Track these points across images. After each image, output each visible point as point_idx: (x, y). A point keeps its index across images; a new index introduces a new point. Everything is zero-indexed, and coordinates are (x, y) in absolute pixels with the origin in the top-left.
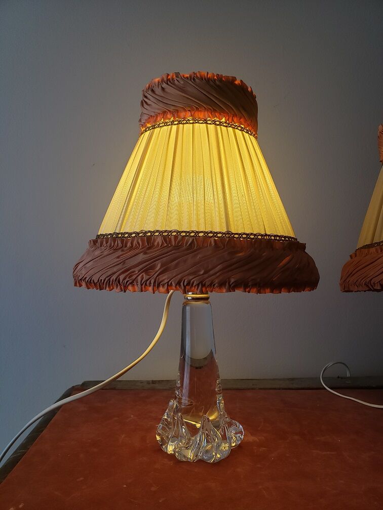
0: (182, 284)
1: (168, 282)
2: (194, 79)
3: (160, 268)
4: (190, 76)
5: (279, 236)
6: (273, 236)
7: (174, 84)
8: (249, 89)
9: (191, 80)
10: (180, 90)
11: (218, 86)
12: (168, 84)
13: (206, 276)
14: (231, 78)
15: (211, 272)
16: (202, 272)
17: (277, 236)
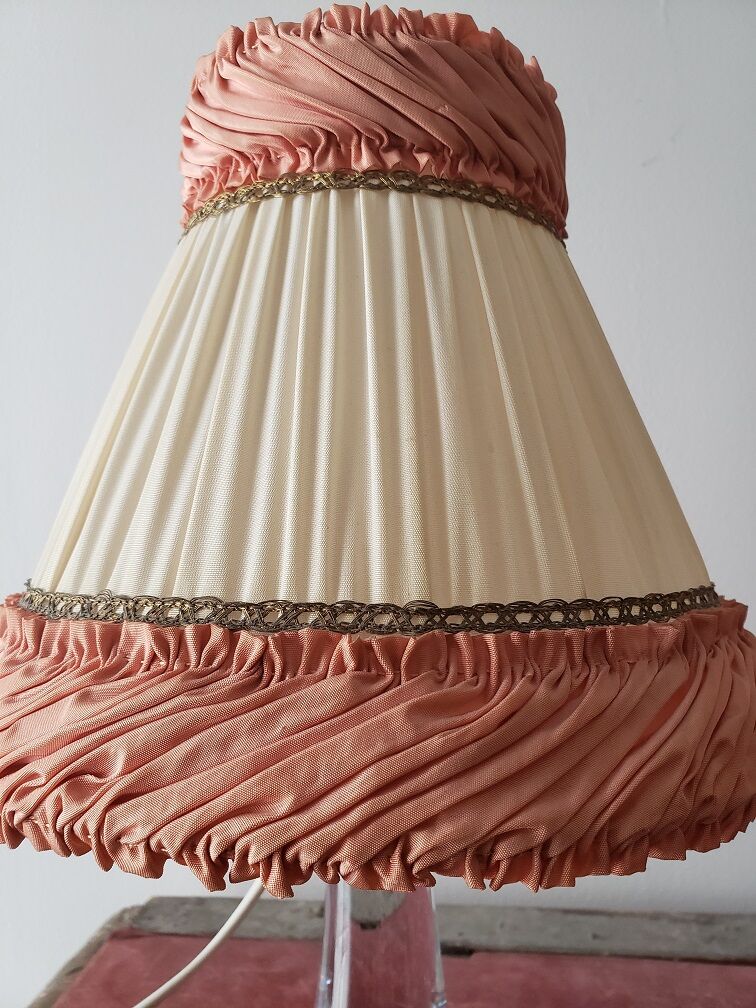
0: (200, 851)
1: (148, 840)
2: (318, 34)
3: (124, 773)
4: (308, 25)
5: (642, 602)
6: (615, 604)
7: (257, 62)
8: (528, 62)
9: (307, 38)
10: (275, 78)
11: (406, 53)
12: (237, 65)
13: (303, 821)
14: (453, 22)
15: (326, 807)
16: (284, 804)
17: (632, 601)
